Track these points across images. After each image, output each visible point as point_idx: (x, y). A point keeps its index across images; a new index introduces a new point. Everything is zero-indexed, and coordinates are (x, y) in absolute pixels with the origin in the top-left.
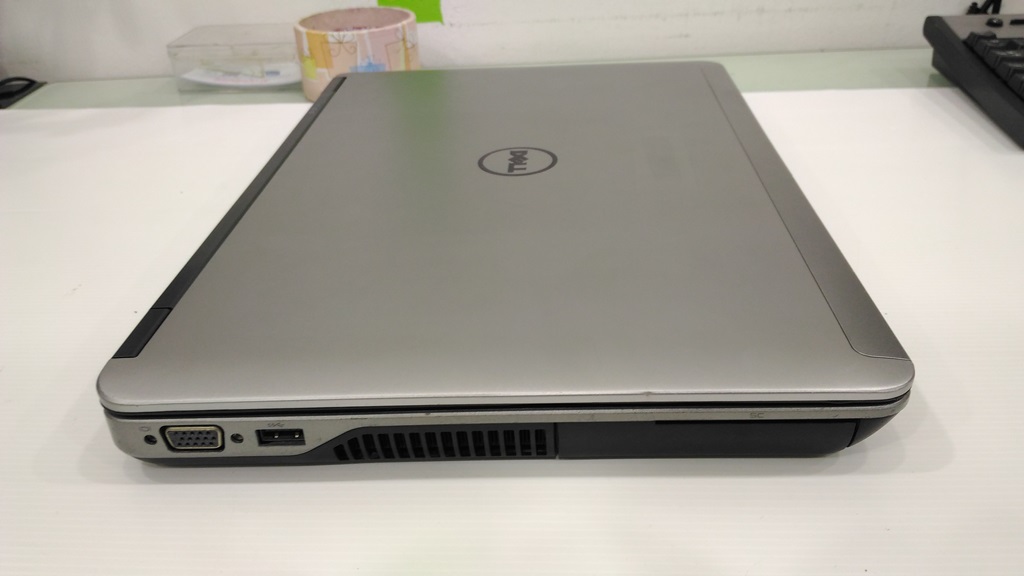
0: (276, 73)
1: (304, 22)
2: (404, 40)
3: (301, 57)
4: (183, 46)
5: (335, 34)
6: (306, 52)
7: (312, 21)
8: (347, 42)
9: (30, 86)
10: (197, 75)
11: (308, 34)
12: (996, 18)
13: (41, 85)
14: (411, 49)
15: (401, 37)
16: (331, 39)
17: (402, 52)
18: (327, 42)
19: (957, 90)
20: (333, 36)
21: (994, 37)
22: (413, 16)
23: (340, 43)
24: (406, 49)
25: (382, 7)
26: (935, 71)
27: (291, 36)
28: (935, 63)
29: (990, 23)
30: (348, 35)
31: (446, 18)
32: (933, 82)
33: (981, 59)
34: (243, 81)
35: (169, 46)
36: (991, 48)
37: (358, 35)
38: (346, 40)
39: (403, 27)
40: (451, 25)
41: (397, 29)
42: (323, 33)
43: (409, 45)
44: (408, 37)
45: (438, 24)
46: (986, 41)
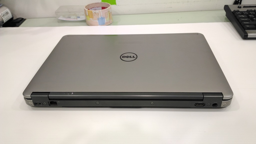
0: (79, 17)
1: (86, 7)
5: (94, 11)
6: (87, 14)
10: (61, 18)
11: (88, 11)
13: (25, 20)
15: (108, 11)
16: (93, 12)
17: (109, 14)
19: (231, 22)
21: (239, 11)
22: (110, 6)
24: (109, 13)
25: (103, 2)
26: (226, 17)
27: (83, 10)
28: (226, 15)
29: (238, 7)
32: (226, 21)
33: (236, 17)
34: (72, 19)
35: (55, 12)
36: (238, 14)
37: (99, 11)
38: (96, 12)
39: (109, 9)
40: (118, 5)
41: (108, 9)
42: (91, 11)
44: (110, 11)
45: (115, 5)
46: (237, 12)
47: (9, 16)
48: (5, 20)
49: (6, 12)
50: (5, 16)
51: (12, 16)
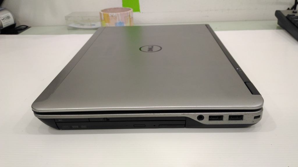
0: (94, 25)
1: (102, 11)
2: (130, 16)
3: (101, 20)
4: (69, 17)
6: (103, 19)
7: (104, 11)
8: (114, 16)
9: (27, 27)
10: (73, 25)
11: (103, 14)
12: (295, 11)
13: (30, 27)
14: (131, 19)
15: (129, 15)
16: (110, 15)
17: (129, 19)
18: (109, 16)
20: (110, 14)
21: (294, 15)
22: (132, 10)
23: (112, 16)
24: (130, 18)
25: (124, 7)
26: (278, 26)
27: (99, 15)
28: (278, 23)
29: (293, 12)
30: (114, 14)
31: (141, 11)
32: (278, 28)
33: (291, 21)
34: (85, 27)
35: (65, 17)
37: (117, 14)
38: (114, 15)
39: (129, 12)
40: (142, 13)
42: (108, 13)
43: (131, 17)
44: (131, 15)
45: (139, 12)
46: (292, 17)
47: (10, 21)
48: (5, 24)
49: (7, 16)
50: (5, 20)
51: (15, 22)
